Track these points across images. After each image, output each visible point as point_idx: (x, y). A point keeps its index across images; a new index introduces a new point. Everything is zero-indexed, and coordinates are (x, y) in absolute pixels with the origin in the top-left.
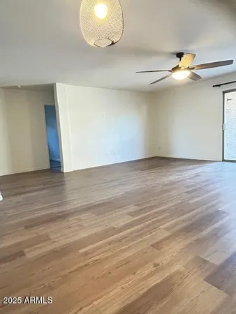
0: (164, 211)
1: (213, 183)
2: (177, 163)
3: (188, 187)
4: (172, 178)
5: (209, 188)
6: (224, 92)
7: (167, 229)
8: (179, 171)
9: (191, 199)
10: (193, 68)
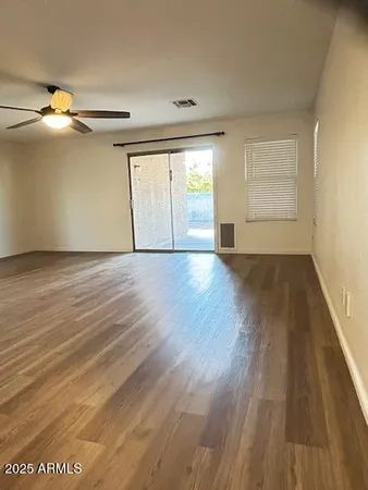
0: (29, 344)
1: (116, 285)
2: (69, 259)
3: (77, 297)
4: (55, 285)
5: (108, 293)
6: (129, 156)
7: (29, 374)
8: (68, 273)
9: (78, 316)
10: (76, 114)
